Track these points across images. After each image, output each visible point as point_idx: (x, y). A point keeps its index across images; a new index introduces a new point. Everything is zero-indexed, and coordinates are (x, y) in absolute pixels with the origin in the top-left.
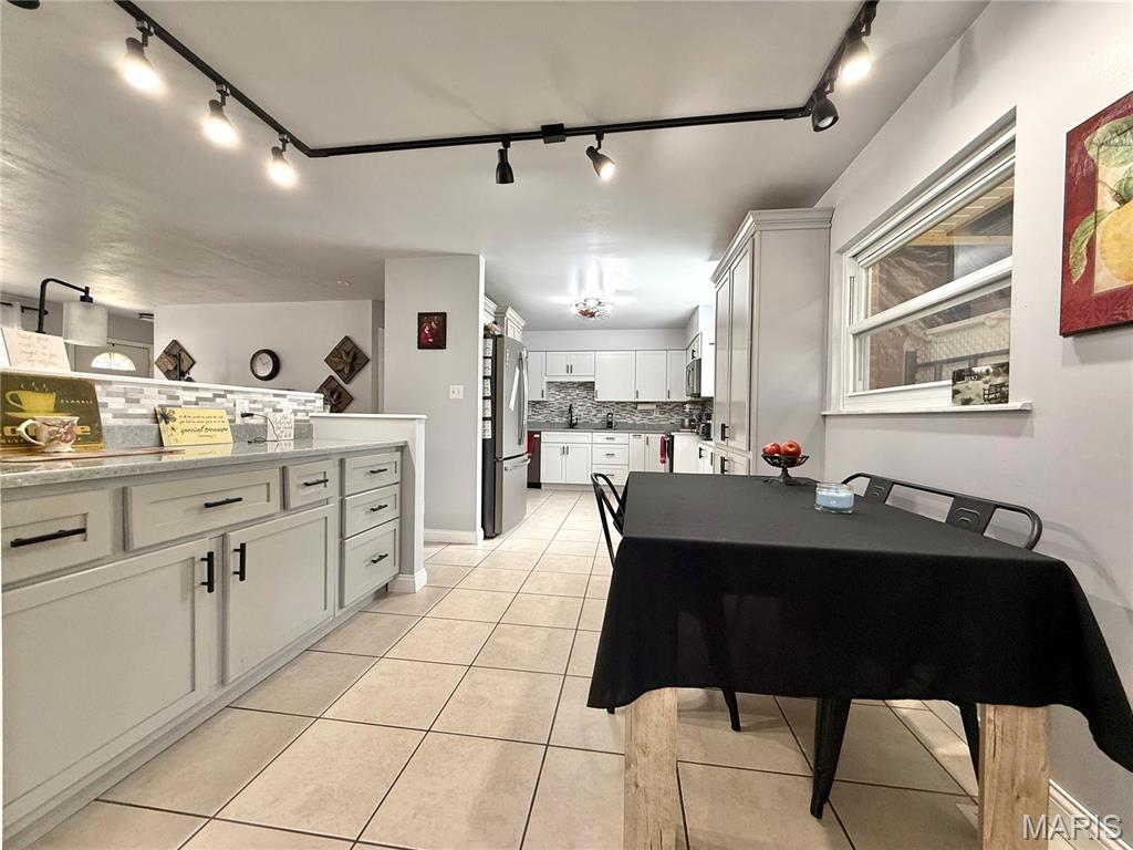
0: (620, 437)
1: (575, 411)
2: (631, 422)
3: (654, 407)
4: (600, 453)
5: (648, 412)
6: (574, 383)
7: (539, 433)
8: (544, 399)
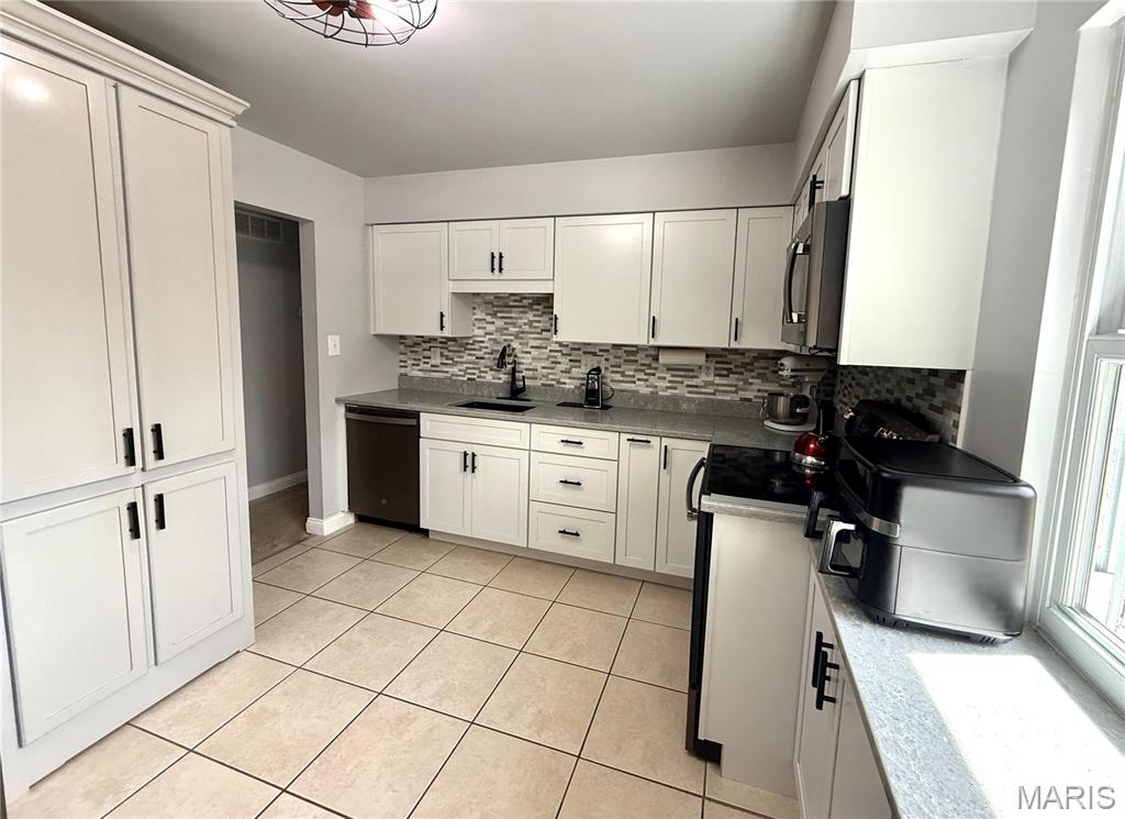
0: (600, 441)
1: (526, 361)
2: (645, 390)
3: (700, 359)
4: (547, 475)
5: (688, 371)
6: (522, 297)
7: (416, 415)
8: (447, 333)
